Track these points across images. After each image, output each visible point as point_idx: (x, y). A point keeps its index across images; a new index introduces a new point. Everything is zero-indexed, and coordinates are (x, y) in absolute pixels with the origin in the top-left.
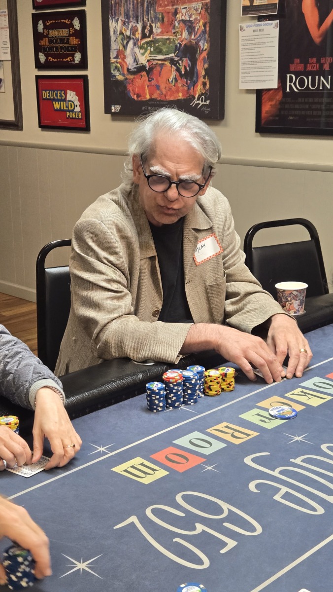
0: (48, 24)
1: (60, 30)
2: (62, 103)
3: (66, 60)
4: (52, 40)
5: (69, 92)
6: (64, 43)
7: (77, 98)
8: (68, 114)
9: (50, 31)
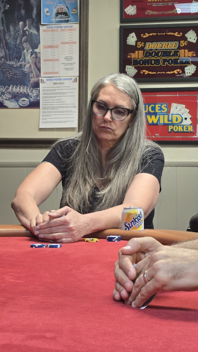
0: (144, 37)
1: (164, 43)
2: (162, 117)
3: (172, 72)
4: (149, 53)
5: (174, 105)
6: (169, 56)
7: (188, 111)
8: (170, 128)
9: (148, 44)
